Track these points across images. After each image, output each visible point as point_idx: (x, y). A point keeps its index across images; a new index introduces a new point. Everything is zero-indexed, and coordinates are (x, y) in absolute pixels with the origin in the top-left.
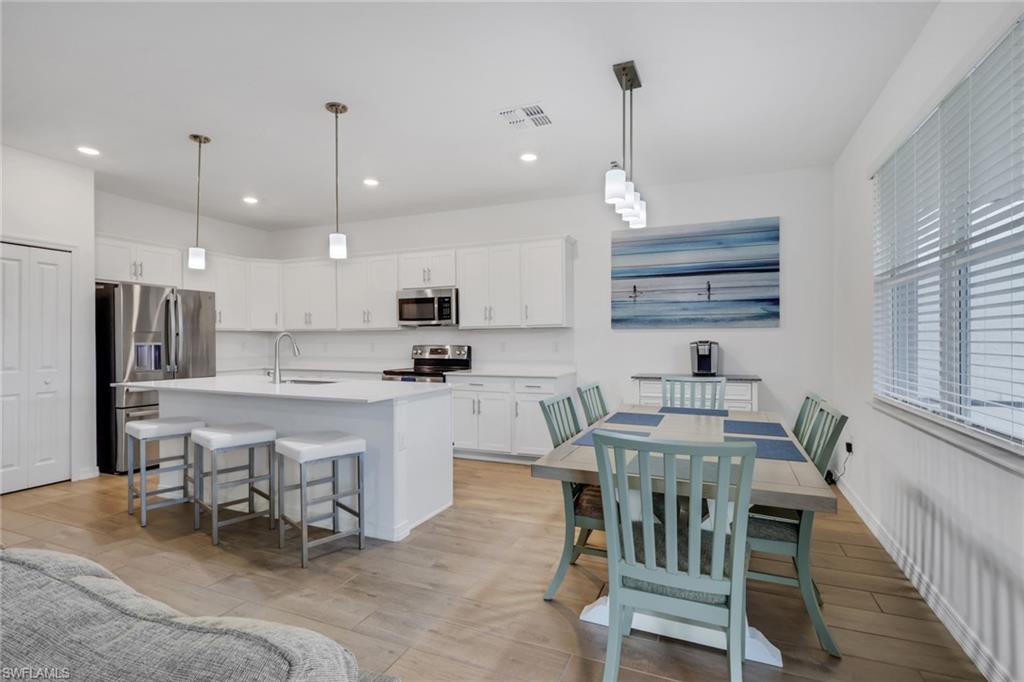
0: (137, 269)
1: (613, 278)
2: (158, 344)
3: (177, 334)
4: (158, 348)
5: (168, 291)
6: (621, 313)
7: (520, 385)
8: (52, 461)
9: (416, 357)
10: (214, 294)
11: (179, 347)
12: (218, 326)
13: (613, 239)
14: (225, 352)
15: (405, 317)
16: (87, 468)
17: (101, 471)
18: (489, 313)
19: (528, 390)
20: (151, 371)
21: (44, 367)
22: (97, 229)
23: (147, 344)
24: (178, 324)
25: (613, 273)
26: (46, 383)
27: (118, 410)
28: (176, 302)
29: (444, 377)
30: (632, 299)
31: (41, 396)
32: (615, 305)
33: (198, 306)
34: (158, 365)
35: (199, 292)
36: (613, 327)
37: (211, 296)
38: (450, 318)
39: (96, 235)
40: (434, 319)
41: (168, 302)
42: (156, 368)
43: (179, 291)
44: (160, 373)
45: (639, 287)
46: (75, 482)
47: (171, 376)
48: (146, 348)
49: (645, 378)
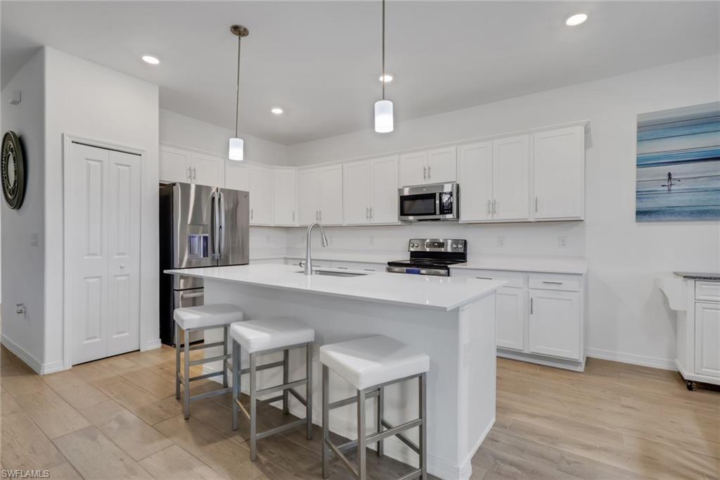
0: (192, 172)
1: (638, 166)
2: (206, 235)
3: (221, 227)
4: (205, 238)
5: (214, 190)
6: (648, 204)
7: (536, 281)
8: (127, 334)
9: (412, 250)
10: (248, 193)
11: (221, 239)
12: (252, 222)
13: (638, 123)
14: (256, 243)
15: (406, 212)
16: (152, 341)
17: (163, 342)
18: (492, 206)
19: (545, 286)
20: (201, 259)
21: (119, 254)
22: (162, 137)
23: (198, 235)
24: (221, 220)
25: (638, 160)
26: (122, 268)
27: (175, 292)
28: (219, 199)
29: (448, 269)
30: (666, 188)
31: (117, 278)
32: (640, 195)
33: (236, 205)
34: (205, 254)
35: (237, 191)
36: (638, 220)
37: (246, 195)
38: (451, 213)
39: (160, 144)
40: (435, 214)
41: (213, 199)
42: (204, 256)
43: (223, 190)
44: (208, 261)
45: (675, 174)
46: (143, 353)
47: (217, 264)
48: (197, 239)
49: (700, 278)
